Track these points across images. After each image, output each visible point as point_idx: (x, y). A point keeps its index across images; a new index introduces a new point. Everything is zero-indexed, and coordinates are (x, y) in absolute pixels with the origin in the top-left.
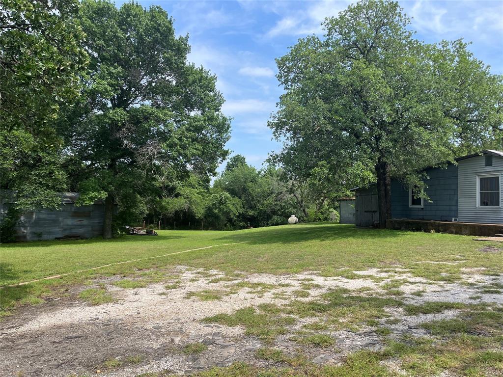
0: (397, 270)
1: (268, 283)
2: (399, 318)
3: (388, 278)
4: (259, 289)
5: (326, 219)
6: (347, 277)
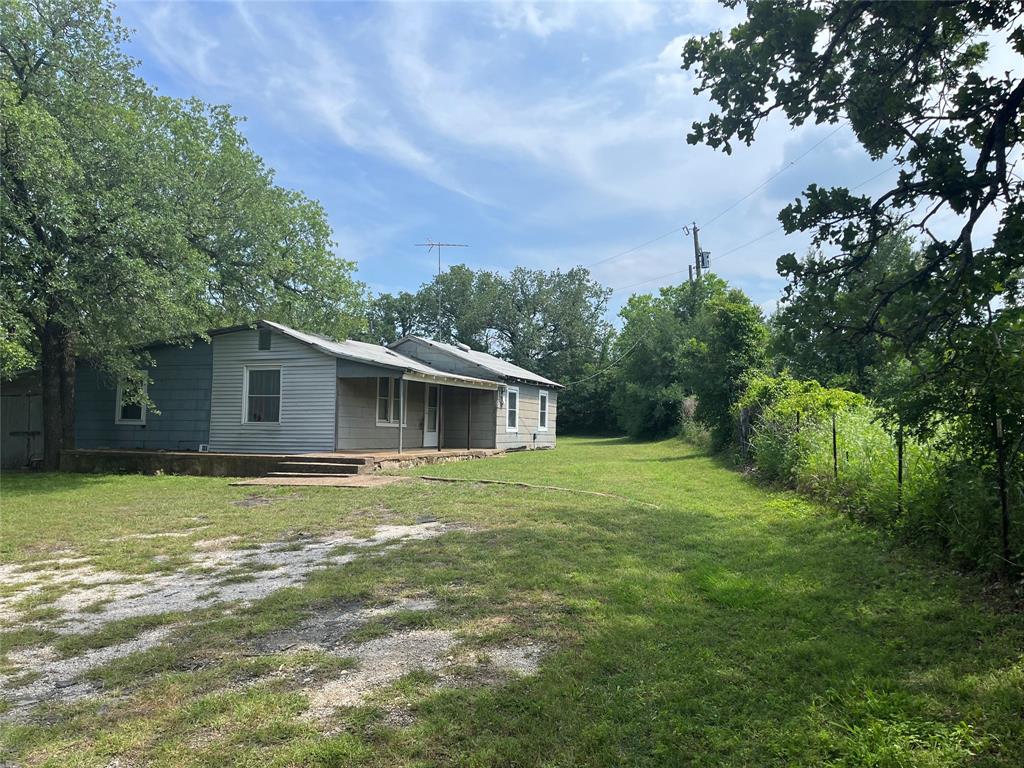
0: (61, 561)
2: (38, 670)
3: (36, 584)
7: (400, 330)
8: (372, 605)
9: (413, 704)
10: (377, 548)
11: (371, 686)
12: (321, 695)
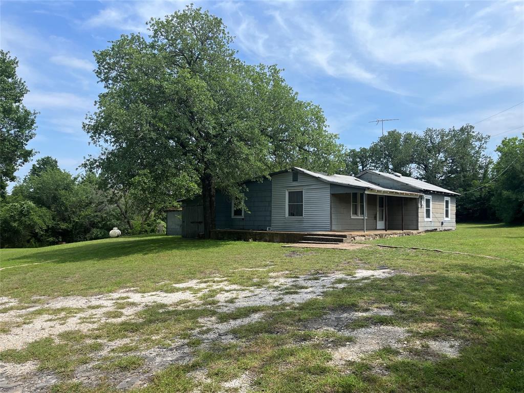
0: (215, 279)
1: (75, 306)
2: (211, 327)
3: (206, 289)
4: (63, 314)
5: (153, 231)
6: (166, 292)
7: (360, 167)
8: (359, 310)
9: (387, 365)
10: (357, 281)
11: (363, 352)
12: (337, 353)
